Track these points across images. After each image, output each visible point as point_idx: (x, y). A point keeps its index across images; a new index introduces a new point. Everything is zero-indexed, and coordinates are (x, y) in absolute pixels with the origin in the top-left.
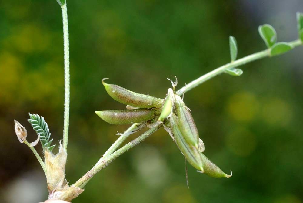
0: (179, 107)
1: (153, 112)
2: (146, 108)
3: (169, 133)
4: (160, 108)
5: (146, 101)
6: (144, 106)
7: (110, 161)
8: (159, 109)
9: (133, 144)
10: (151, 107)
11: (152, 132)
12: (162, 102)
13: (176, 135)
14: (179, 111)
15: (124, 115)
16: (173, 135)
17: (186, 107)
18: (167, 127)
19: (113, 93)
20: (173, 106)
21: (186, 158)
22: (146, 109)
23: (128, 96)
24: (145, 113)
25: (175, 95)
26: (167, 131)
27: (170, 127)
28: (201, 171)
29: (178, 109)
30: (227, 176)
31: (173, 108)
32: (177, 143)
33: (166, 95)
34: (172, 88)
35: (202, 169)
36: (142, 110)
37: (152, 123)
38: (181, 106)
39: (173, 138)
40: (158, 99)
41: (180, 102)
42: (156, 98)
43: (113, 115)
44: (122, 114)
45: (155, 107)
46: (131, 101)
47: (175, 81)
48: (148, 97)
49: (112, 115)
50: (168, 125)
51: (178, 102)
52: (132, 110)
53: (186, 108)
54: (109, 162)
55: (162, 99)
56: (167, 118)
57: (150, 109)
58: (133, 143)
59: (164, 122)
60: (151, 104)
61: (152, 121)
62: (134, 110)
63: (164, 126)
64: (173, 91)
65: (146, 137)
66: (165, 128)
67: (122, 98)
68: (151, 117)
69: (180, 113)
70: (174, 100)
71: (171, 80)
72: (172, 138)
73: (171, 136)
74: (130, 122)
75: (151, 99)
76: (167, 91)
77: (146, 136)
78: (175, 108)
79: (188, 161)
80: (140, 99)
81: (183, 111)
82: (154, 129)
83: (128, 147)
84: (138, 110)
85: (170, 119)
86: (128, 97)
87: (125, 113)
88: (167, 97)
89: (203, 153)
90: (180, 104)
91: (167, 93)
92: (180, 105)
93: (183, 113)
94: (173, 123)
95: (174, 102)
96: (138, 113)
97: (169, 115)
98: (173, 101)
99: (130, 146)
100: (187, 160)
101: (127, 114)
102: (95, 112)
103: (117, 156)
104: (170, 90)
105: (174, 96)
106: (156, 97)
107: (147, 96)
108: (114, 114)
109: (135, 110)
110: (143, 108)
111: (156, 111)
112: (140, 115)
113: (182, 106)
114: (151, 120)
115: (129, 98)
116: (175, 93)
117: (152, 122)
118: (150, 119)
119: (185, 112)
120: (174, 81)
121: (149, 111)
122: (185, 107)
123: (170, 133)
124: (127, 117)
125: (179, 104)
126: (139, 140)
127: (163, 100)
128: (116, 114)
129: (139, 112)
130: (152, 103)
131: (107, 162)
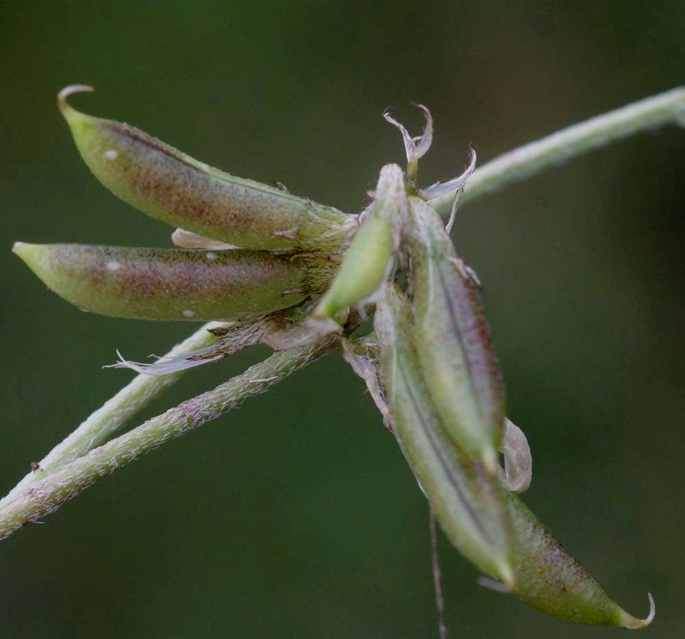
0: (424, 257)
1: (300, 274)
2: (267, 252)
3: (365, 383)
4: (333, 258)
5: (265, 214)
6: (255, 241)
7: (64, 494)
8: (329, 259)
9: (185, 420)
10: (290, 249)
11: (286, 370)
12: (347, 227)
13: (397, 397)
14: (425, 279)
15: (150, 273)
16: (385, 395)
17: (459, 263)
18: (359, 351)
19: (109, 161)
20: (394, 253)
21: (433, 511)
22: (263, 255)
23: (180, 181)
24: (260, 272)
25: (412, 199)
26: (357, 370)
27: (372, 353)
28: (501, 581)
29: (417, 271)
30: (626, 619)
31: (397, 260)
32: (401, 436)
33: (370, 194)
34: (403, 164)
35: (507, 573)
36: (243, 259)
37: (288, 325)
38: (434, 257)
39: (384, 409)
40: (328, 212)
41: (431, 235)
42: (320, 208)
43: (100, 269)
44: (146, 268)
45: (308, 251)
46: (195, 209)
47: (421, 133)
48: (281, 199)
49: (94, 271)
50: (367, 343)
51: (423, 236)
52: (192, 256)
53: (457, 270)
54: (58, 498)
55: (345, 211)
56: (361, 307)
57: (284, 257)
58: (188, 414)
59: (346, 326)
60: (288, 233)
61: (292, 315)
62: (207, 252)
63: (346, 344)
64: (406, 179)
65: (251, 391)
66: (349, 358)
67: (153, 191)
68: (283, 295)
69: (426, 292)
70: (404, 225)
71: (402, 127)
72: (378, 410)
73: (376, 397)
74: (181, 312)
75: (295, 208)
76: (377, 176)
77: (253, 385)
78: (403, 263)
79: (444, 526)
80: (238, 205)
81: (442, 280)
82: (297, 355)
83: (163, 432)
84: (223, 256)
85: (377, 315)
86: (180, 190)
87: (160, 266)
88: (371, 207)
89: (524, 497)
90: (433, 247)
91: (374, 187)
92: (430, 251)
93: (441, 291)
94: (387, 334)
95: (402, 235)
96: (223, 269)
97: (369, 295)
98: (398, 228)
99: (172, 428)
100: (438, 525)
101: (167, 271)
102: (11, 246)
103: (102, 472)
104: (391, 176)
105: (409, 204)
106: (319, 201)
107: (276, 191)
108: (102, 265)
109: (210, 256)
110: (252, 247)
111: (314, 271)
112: (231, 281)
113: (442, 257)
114: (283, 312)
115: (185, 192)
116: (412, 192)
117: (291, 323)
118: (282, 307)
119: (450, 290)
120: (416, 130)
121: (276, 264)
122: (453, 264)
123: (370, 385)
124: (168, 286)
125: (428, 244)
126: (219, 404)
127: (350, 220)
128: (113, 266)
129: (231, 268)
130: (295, 229)
131: (53, 494)
